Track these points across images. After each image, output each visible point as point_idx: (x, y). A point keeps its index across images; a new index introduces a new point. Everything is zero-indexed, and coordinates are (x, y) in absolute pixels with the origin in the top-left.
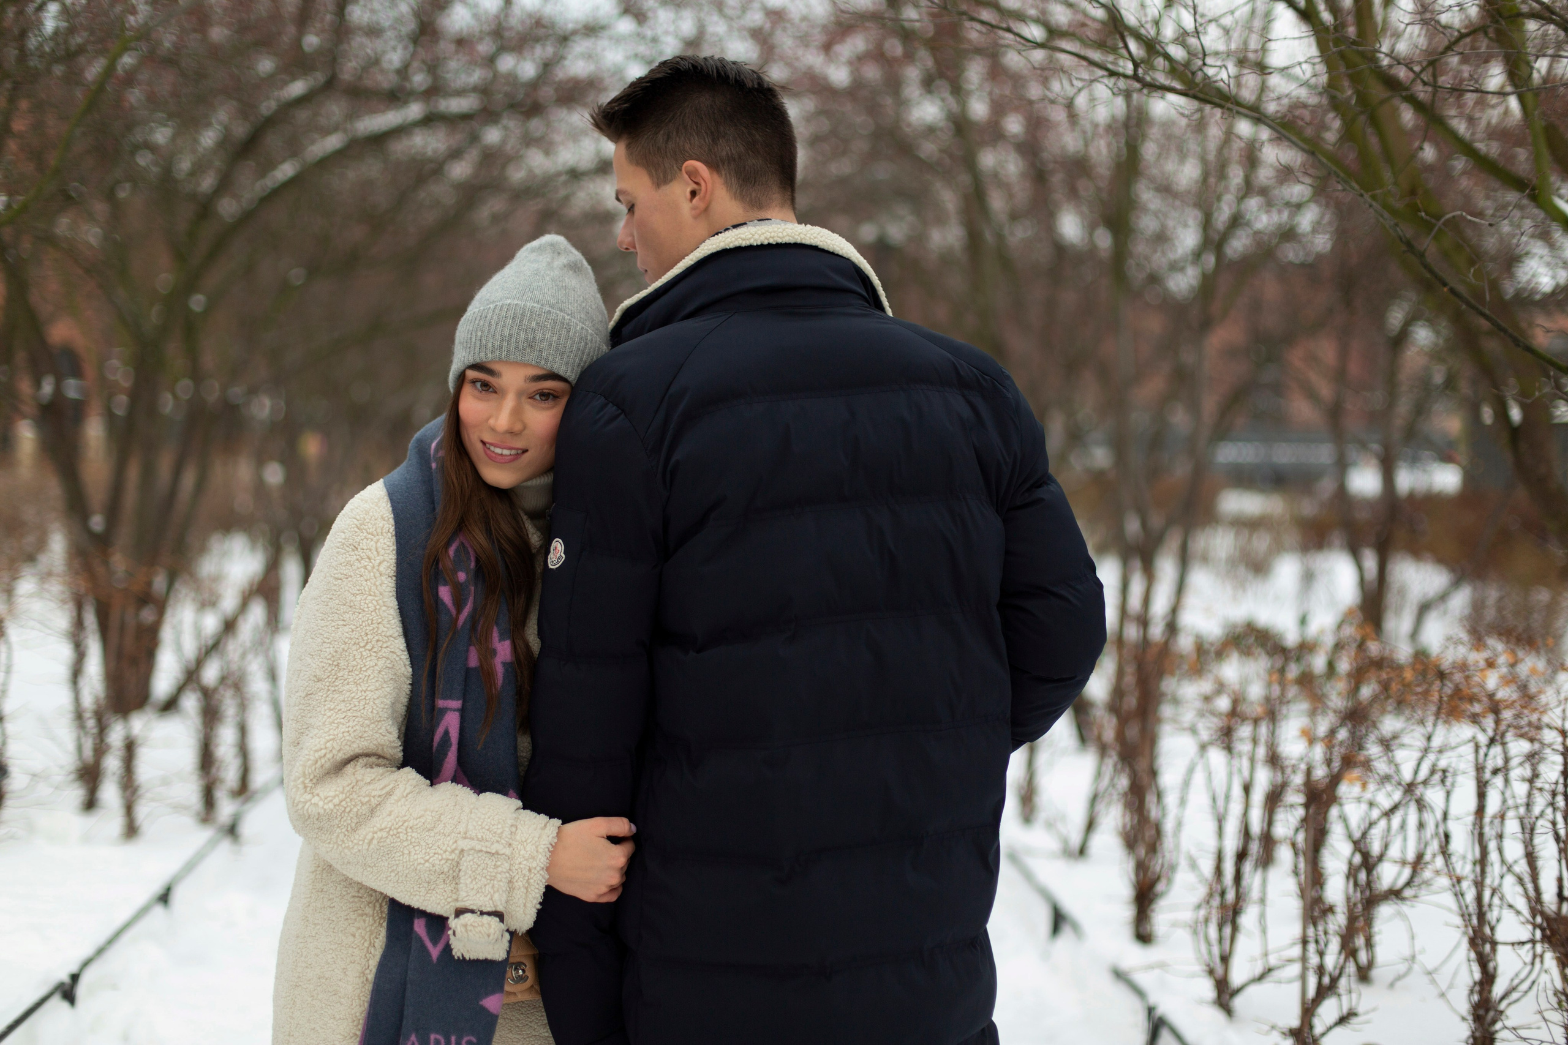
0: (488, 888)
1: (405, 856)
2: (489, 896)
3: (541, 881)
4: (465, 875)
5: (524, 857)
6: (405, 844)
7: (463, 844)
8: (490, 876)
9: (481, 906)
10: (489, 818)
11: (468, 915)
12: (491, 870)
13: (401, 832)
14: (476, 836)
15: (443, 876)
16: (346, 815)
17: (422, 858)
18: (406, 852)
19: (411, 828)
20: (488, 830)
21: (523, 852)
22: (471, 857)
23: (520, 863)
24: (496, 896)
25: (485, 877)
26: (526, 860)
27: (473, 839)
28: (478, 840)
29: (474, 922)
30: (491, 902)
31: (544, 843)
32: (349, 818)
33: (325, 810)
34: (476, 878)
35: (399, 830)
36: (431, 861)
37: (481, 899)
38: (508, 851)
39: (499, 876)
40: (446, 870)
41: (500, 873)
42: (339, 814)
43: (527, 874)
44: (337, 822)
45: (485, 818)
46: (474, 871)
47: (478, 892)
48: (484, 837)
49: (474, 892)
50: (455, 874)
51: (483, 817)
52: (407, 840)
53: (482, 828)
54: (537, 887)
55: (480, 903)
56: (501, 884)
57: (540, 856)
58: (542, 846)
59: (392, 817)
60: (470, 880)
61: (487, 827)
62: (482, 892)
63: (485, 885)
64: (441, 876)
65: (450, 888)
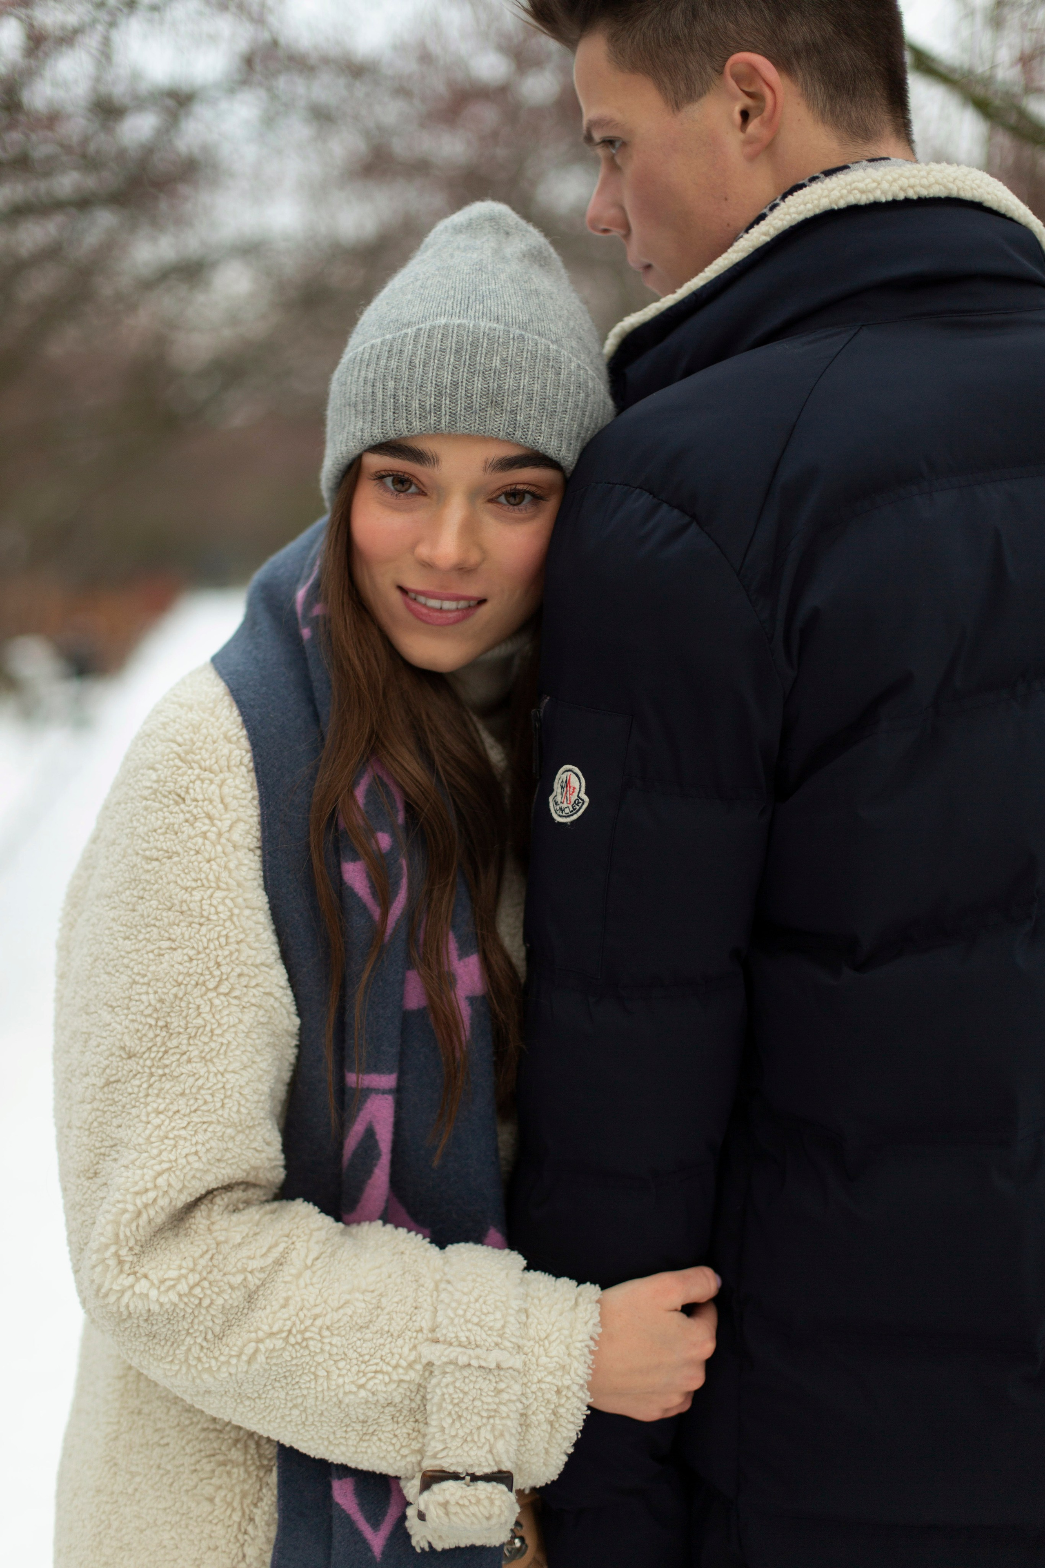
0: (485, 1433)
1: (320, 1381)
2: (487, 1447)
3: (579, 1409)
4: (438, 1411)
5: (546, 1368)
7: (430, 1352)
8: (488, 1410)
9: (471, 1466)
10: (477, 1300)
11: (451, 1487)
12: (490, 1400)
13: (312, 1338)
14: (457, 1337)
15: (392, 1409)
17: (353, 1382)
19: (328, 1328)
20: (477, 1324)
21: (544, 1360)
22: (449, 1379)
23: (540, 1380)
24: (500, 1446)
25: (478, 1414)
26: (551, 1373)
27: (451, 1344)
28: (460, 1345)
29: (461, 1497)
30: (489, 1457)
31: (580, 1338)
33: (163, 1304)
34: (460, 1417)
35: (308, 1335)
36: (369, 1386)
37: (472, 1453)
38: (517, 1362)
39: (504, 1409)
40: (397, 1399)
41: (504, 1404)
43: (554, 1398)
44: (184, 1325)
45: (469, 1302)
46: (457, 1404)
47: (466, 1440)
48: (472, 1338)
49: (458, 1442)
50: (413, 1405)
51: (465, 1299)
52: (322, 1350)
53: (467, 1321)
54: (572, 1419)
55: (470, 1461)
56: (509, 1423)
57: (576, 1364)
58: (579, 1345)
59: (291, 1309)
60: (449, 1421)
61: (476, 1320)
62: (473, 1441)
63: (479, 1428)
64: (387, 1410)
65: (405, 1430)
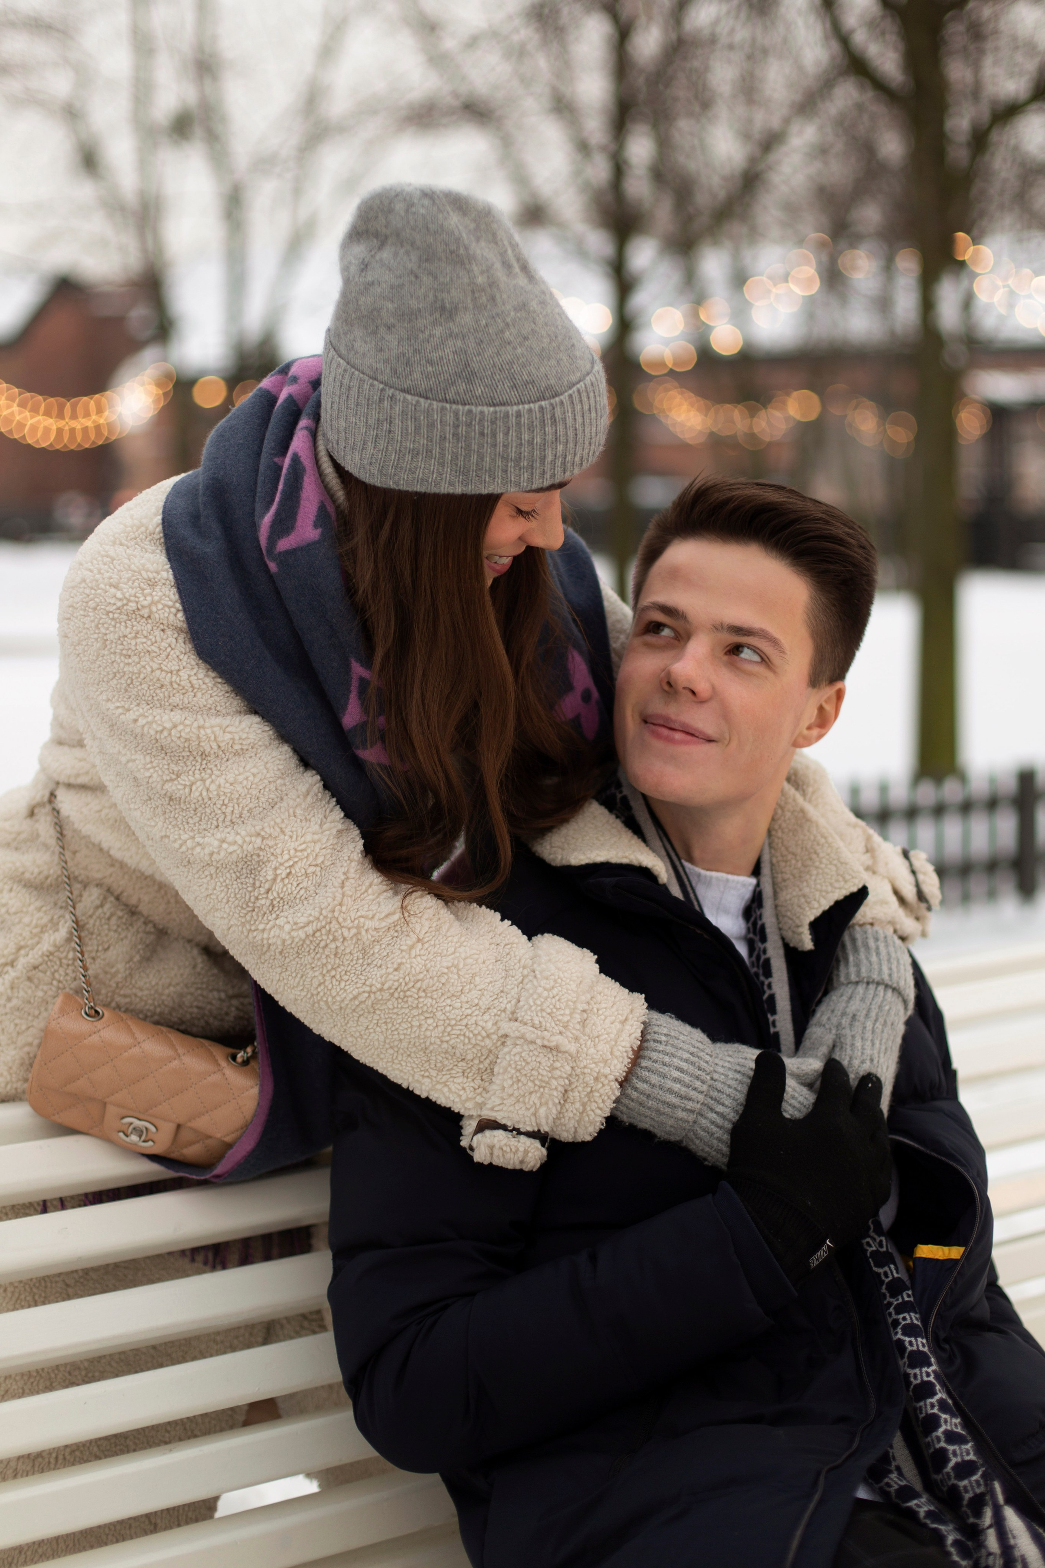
0: (534, 1098)
1: (415, 1029)
2: (532, 1110)
3: (609, 1098)
4: (504, 1073)
5: (592, 1059)
6: (415, 1012)
7: (507, 1027)
8: (541, 1080)
9: (518, 1122)
10: (554, 997)
11: (500, 1133)
12: (545, 1073)
13: (411, 996)
14: (532, 1020)
15: (463, 1064)
16: (321, 951)
17: (438, 1038)
18: (416, 1023)
19: (424, 991)
20: (549, 1014)
21: (592, 1051)
22: (518, 1049)
23: (585, 1067)
24: (542, 1111)
25: (533, 1081)
26: (595, 1063)
27: (526, 1024)
28: (533, 1026)
29: (506, 1145)
30: (533, 1119)
32: (324, 956)
33: (293, 938)
34: (519, 1081)
35: (408, 993)
36: (451, 1043)
37: (520, 1112)
38: (572, 1048)
39: (554, 1083)
40: (470, 1057)
41: (555, 1079)
42: (312, 947)
44: (309, 959)
45: (548, 997)
46: (519, 1071)
47: (518, 1101)
48: (544, 1023)
49: (512, 1100)
50: (481, 1066)
51: (545, 994)
52: (417, 1007)
53: (542, 1010)
54: (601, 1105)
55: (517, 1118)
56: (555, 1093)
57: (616, 1061)
58: (620, 1048)
60: (510, 1082)
61: (549, 1011)
62: (524, 1103)
63: (531, 1093)
64: (461, 1064)
65: (472, 1084)
